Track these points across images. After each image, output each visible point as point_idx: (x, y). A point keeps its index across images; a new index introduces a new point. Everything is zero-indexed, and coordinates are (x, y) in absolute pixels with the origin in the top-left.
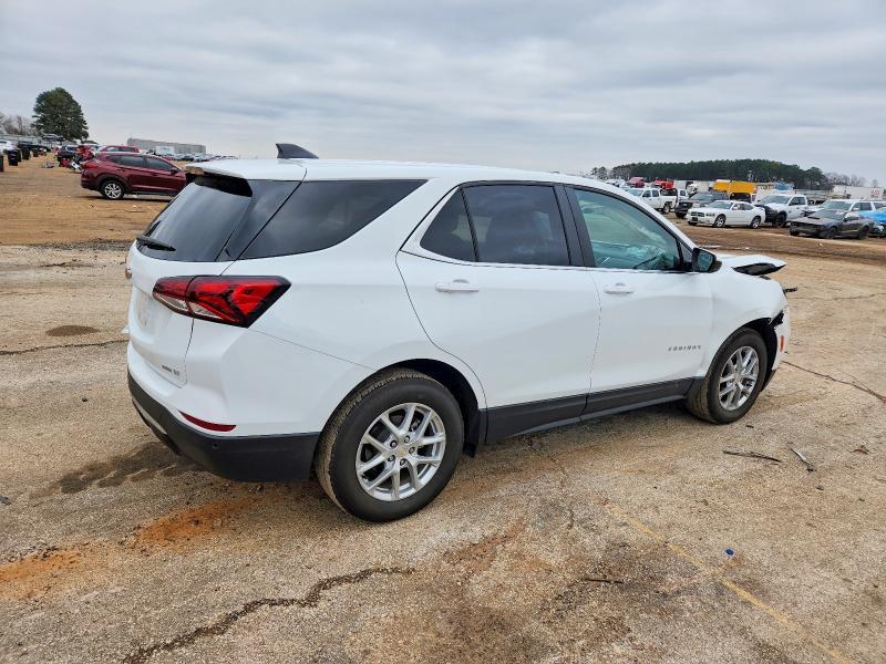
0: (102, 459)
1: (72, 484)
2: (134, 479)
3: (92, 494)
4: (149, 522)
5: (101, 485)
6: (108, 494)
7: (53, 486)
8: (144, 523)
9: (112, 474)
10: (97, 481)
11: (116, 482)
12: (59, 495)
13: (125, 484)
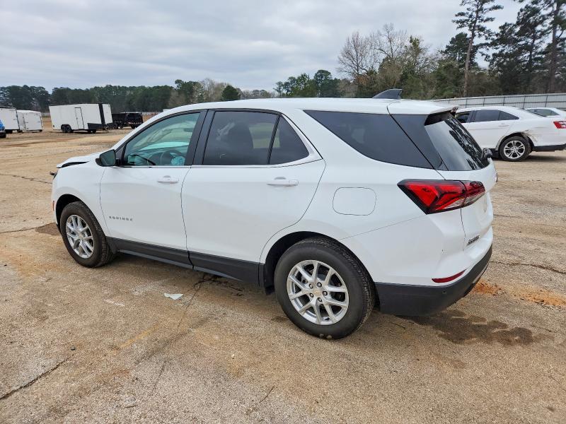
0: (498, 346)
1: (524, 337)
2: (483, 320)
3: (514, 323)
4: (488, 295)
5: (505, 326)
6: (503, 318)
7: (538, 339)
8: (491, 296)
9: (496, 330)
10: (508, 330)
11: (496, 324)
12: (535, 332)
13: (491, 320)
